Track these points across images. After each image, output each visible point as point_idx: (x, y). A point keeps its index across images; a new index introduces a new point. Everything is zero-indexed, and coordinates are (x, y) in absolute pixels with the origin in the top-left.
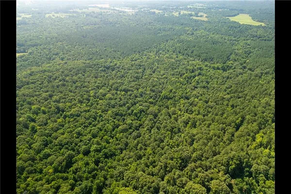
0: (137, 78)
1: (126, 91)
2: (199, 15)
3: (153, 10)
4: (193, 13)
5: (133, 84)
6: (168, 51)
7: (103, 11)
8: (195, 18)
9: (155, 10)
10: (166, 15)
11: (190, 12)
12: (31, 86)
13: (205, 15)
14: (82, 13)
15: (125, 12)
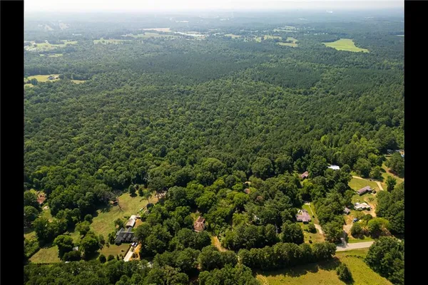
0: (214, 101)
1: (204, 110)
2: (288, 40)
3: (228, 35)
4: (280, 38)
5: (210, 105)
6: (247, 78)
7: (164, 36)
8: (281, 44)
9: (230, 35)
10: (245, 41)
11: (275, 37)
12: (113, 104)
13: (295, 41)
14: (138, 38)
15: (193, 38)
